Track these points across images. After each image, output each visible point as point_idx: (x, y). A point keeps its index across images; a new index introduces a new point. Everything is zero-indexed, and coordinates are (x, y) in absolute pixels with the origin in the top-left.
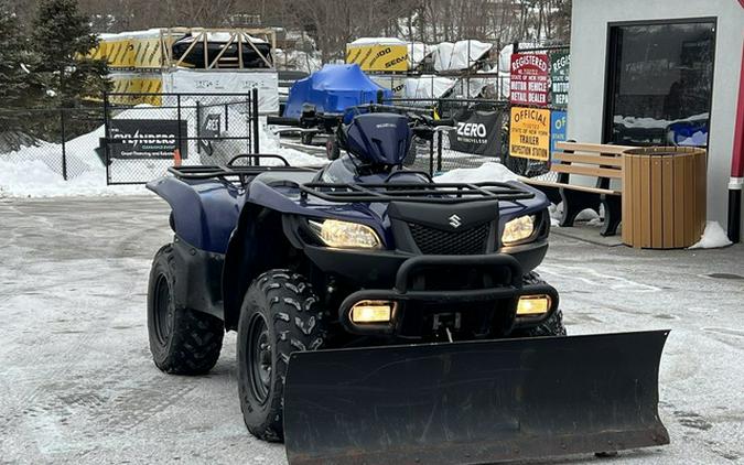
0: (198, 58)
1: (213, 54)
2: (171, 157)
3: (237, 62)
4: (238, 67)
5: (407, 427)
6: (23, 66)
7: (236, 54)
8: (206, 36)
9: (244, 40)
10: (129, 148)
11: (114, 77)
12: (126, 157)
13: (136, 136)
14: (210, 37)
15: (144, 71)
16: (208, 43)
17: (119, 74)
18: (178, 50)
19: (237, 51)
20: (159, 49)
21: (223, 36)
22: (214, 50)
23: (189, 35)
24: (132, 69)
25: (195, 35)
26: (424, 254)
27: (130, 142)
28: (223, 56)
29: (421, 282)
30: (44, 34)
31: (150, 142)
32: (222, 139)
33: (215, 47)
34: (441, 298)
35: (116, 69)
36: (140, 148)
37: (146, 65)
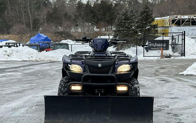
0: (178, 23)
1: (183, 22)
2: (161, 50)
3: (190, 24)
4: (190, 25)
5: (77, 117)
6: (133, 27)
7: (190, 22)
8: (181, 17)
9: (192, 18)
10: (153, 47)
11: (159, 29)
12: (152, 50)
13: (155, 44)
14: (182, 17)
15: (166, 27)
16: (182, 19)
17: (160, 28)
18: (173, 21)
19: (190, 21)
20: (169, 22)
21: (186, 17)
22: (183, 21)
23: (177, 17)
24: (163, 27)
25: (178, 17)
26: (91, 73)
27: (154, 46)
28: (186, 22)
29: (90, 80)
30: (141, 18)
31: (159, 46)
32: (176, 45)
33: (183, 20)
34: (93, 85)
35: (160, 27)
36: (156, 47)
37: (166, 26)
